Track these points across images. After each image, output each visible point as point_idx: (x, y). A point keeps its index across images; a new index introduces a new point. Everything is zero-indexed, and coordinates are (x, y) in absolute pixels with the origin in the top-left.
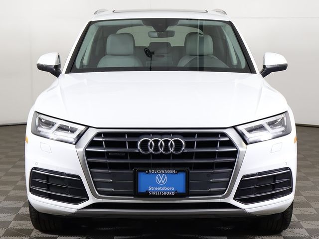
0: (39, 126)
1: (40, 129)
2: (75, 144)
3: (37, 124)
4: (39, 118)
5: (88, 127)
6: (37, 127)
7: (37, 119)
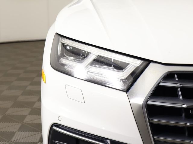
0: (63, 56)
1: (63, 61)
2: (127, 91)
3: (59, 53)
4: (63, 44)
5: (148, 62)
6: (59, 58)
7: (60, 45)
